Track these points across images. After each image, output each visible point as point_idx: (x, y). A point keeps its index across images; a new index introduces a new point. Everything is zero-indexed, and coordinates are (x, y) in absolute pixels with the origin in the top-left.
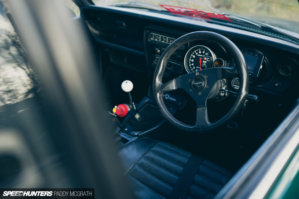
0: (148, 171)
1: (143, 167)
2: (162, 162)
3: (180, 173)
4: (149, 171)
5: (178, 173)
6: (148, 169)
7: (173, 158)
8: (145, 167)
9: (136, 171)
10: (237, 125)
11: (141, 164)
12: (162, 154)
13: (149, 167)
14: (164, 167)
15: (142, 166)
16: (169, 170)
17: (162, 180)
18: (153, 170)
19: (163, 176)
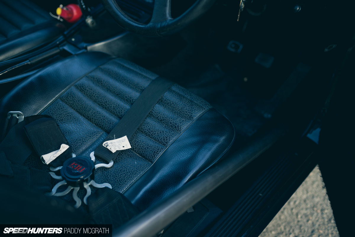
0: (88, 96)
1: (82, 90)
2: (111, 85)
3: (134, 101)
4: (90, 95)
5: (131, 100)
6: (89, 94)
7: (129, 80)
8: (85, 91)
9: (70, 94)
10: (241, 47)
11: (80, 87)
12: (115, 74)
13: (91, 90)
14: (114, 92)
15: (81, 88)
16: (119, 97)
17: (107, 110)
18: (96, 95)
19: (108, 104)
